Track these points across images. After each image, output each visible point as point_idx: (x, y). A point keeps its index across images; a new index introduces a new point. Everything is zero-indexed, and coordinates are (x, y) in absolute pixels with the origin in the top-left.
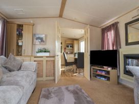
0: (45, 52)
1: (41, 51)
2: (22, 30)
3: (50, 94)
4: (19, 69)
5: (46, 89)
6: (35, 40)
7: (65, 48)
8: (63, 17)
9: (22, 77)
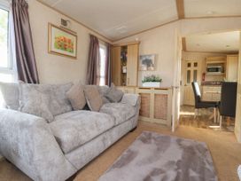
0: (154, 81)
1: (148, 80)
2: (126, 53)
3: (150, 138)
4: (120, 101)
5: (148, 132)
6: (141, 65)
7: (204, 74)
8: (186, 16)
9: (118, 108)
